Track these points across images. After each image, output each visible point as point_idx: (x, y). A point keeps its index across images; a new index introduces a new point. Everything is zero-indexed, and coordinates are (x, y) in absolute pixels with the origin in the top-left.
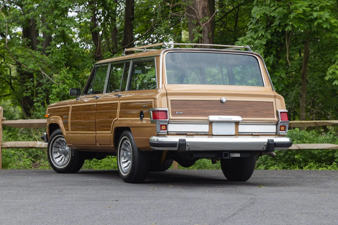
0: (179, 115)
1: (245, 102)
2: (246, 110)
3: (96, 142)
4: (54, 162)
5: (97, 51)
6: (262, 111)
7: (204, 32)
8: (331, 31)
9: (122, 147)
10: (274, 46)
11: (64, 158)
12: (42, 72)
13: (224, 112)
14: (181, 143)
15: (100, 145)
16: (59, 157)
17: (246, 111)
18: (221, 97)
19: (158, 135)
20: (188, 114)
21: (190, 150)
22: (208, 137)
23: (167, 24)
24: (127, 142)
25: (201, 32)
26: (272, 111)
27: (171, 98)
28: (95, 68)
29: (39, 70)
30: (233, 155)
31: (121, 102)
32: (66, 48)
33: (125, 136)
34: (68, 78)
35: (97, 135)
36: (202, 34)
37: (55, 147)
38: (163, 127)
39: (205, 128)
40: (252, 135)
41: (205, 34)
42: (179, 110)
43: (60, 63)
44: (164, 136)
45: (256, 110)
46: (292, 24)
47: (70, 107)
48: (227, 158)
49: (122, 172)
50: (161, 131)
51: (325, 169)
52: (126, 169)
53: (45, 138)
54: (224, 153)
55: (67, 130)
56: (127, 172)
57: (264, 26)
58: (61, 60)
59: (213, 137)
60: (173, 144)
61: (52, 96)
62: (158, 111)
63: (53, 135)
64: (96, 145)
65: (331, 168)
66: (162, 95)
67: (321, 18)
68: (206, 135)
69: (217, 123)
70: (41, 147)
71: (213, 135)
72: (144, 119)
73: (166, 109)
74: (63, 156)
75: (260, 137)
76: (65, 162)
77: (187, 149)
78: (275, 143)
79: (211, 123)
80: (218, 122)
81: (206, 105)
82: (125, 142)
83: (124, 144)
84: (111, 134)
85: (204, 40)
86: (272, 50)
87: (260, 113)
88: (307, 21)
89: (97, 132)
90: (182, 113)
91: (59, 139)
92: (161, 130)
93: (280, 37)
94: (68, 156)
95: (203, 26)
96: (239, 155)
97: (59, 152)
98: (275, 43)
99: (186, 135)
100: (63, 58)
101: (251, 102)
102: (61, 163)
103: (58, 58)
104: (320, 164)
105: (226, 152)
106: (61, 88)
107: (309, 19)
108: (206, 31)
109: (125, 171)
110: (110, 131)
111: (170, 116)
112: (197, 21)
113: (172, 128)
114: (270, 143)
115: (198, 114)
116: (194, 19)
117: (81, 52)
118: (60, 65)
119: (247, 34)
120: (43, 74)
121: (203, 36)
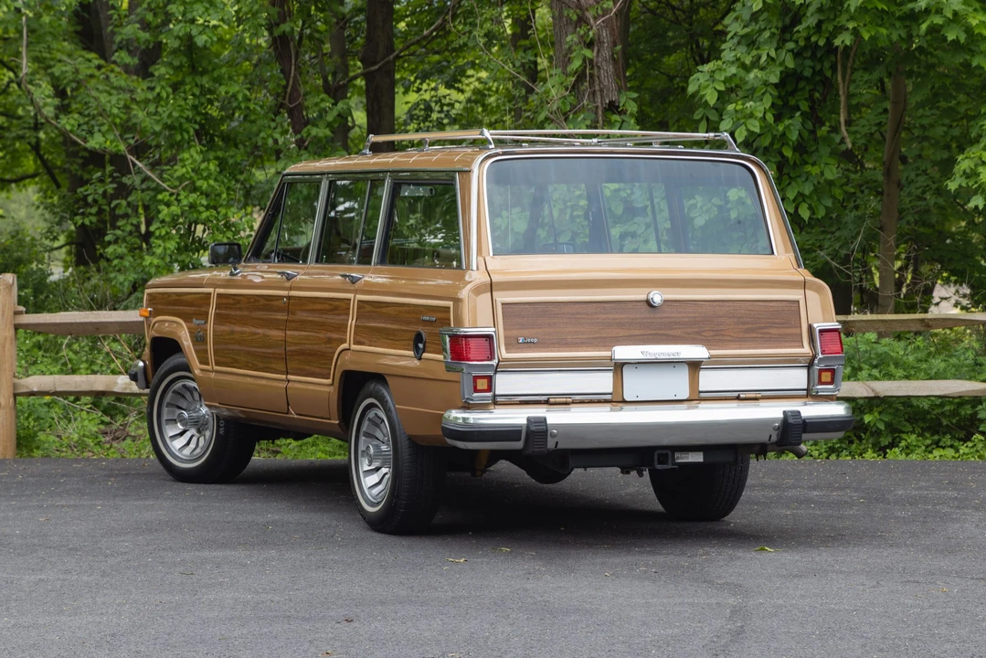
0: (528, 345)
1: (718, 303)
2: (721, 328)
3: (288, 405)
4: (166, 449)
5: (289, 90)
6: (765, 328)
7: (601, 43)
8: (970, 50)
9: (364, 428)
10: (803, 89)
11: (194, 440)
12: (129, 157)
13: (657, 334)
14: (533, 428)
15: (300, 415)
16: (182, 434)
17: (721, 331)
18: (647, 290)
19: (467, 407)
20: (553, 343)
21: (558, 447)
22: (612, 410)
23: (493, 21)
24: (376, 414)
25: (590, 45)
26: (796, 327)
27: (502, 297)
28: (284, 184)
29: (119, 150)
30: (682, 458)
31: (360, 297)
32: (197, 85)
33: (370, 396)
34: (205, 174)
35: (290, 385)
36: (593, 51)
37: (169, 405)
38: (482, 384)
39: (602, 382)
40: (738, 397)
41: (602, 51)
42: (526, 332)
43: (181, 129)
44: (482, 407)
45: (750, 326)
46: (854, 28)
47: (210, 294)
48: (665, 467)
49: (366, 501)
50: (475, 394)
51: (950, 452)
52: (375, 491)
53: (141, 377)
54: (656, 453)
55: (204, 361)
56: (379, 503)
57: (773, 30)
58: (183, 121)
59: (626, 407)
60: (510, 433)
61: (158, 228)
62: (467, 337)
63: (162, 372)
64: (287, 413)
65: (967, 451)
66: (478, 290)
67: (939, 11)
68: (606, 401)
69: (637, 365)
70: (128, 391)
71: (624, 402)
72: (425, 355)
73: (490, 331)
74: (193, 431)
75: (762, 403)
76: (198, 450)
77: (551, 444)
78: (804, 421)
79: (619, 367)
80: (638, 363)
81: (605, 316)
82: (371, 414)
83: (369, 419)
84: (331, 389)
85: (599, 67)
86: (798, 98)
87: (761, 333)
88: (901, 18)
89: (290, 377)
90: (535, 340)
91: (181, 384)
92: (476, 390)
93: (821, 60)
94: (208, 433)
95: (596, 27)
96: (702, 457)
97: (183, 421)
98: (807, 79)
99: (547, 402)
100: (190, 114)
101: (736, 304)
102: (187, 451)
103: (175, 114)
104: (936, 437)
105: (664, 452)
106: (185, 202)
107: (905, 13)
108: (605, 40)
109: (374, 498)
110: (328, 378)
111: (503, 353)
112: (578, 11)
113: (506, 384)
114: (791, 421)
115: (582, 343)
116: (569, 7)
117: (240, 97)
118: (182, 134)
119: (724, 50)
120: (132, 161)
121: (597, 56)
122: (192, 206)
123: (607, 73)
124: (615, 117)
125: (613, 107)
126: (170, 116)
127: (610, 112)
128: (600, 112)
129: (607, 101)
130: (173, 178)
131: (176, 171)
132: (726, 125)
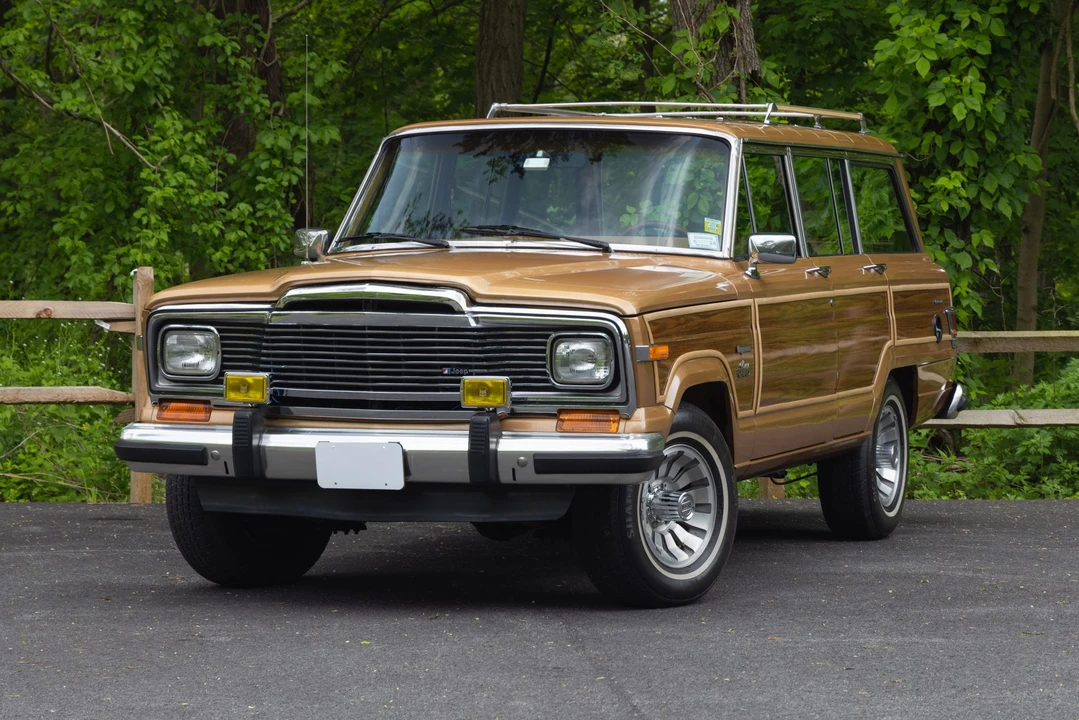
12: (105, 124)
29: (94, 115)
36: (735, 7)
58: (158, 80)
61: (144, 215)
106: (173, 183)
117: (228, 51)
118: (156, 95)
119: (890, 15)
121: (740, 16)
122: (181, 187)
123: (747, 39)
124: (758, 90)
125: (755, 79)
126: (146, 74)
127: (751, 84)
128: (743, 85)
129: (750, 71)
130: (153, 151)
131: (156, 142)
132: (935, 101)
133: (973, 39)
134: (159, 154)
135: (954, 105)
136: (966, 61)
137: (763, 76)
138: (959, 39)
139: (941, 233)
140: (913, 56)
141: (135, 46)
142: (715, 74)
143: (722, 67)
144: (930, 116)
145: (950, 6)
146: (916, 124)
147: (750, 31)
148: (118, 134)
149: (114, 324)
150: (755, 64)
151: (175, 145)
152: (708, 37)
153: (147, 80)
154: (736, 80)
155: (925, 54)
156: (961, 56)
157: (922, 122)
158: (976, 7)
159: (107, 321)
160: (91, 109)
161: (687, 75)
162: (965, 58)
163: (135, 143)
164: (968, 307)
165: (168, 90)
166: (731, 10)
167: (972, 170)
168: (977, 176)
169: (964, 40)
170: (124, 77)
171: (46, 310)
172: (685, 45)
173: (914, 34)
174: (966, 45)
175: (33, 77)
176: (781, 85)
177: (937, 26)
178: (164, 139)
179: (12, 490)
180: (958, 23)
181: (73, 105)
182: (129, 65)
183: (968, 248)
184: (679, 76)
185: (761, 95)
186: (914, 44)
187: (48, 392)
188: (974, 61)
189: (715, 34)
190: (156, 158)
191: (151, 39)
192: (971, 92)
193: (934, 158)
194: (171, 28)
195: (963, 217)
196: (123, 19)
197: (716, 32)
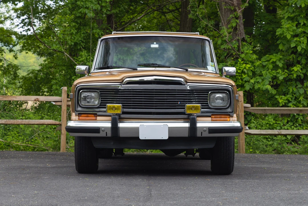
7: (240, 18)
12: (65, 53)
25: (237, 18)
29: (62, 51)
34: (88, 60)
36: (238, 20)
43: (80, 44)
58: (81, 42)
85: (240, 26)
95: (239, 13)
100: (82, 39)
112: (233, 7)
116: (230, 5)
118: (80, 46)
120: (66, 54)
121: (239, 22)
123: (242, 28)
124: (244, 43)
125: (243, 40)
126: (77, 40)
127: (243, 41)
128: (240, 41)
129: (242, 38)
130: (79, 61)
131: (80, 59)
132: (293, 45)
133: (305, 28)
134: (81, 62)
135: (298, 46)
136: (303, 35)
137: (246, 39)
138: (301, 28)
139: (296, 82)
140: (286, 33)
141: (74, 33)
142: (232, 38)
143: (234, 36)
144: (292, 50)
145: (298, 19)
146: (289, 52)
147: (242, 26)
148: (68, 56)
149: (56, 103)
150: (244, 36)
151: (84, 59)
152: (231, 28)
153: (77, 41)
154: (238, 40)
155: (290, 33)
156: (302, 33)
157: (290, 52)
158: (305, 19)
159: (54, 102)
160: (61, 49)
161: (224, 39)
162: (302, 34)
163: (74, 59)
164: (303, 103)
165: (83, 45)
166: (237, 20)
167: (304, 65)
168: (306, 66)
169: (302, 29)
170: (72, 41)
171: (37, 99)
172: (224, 31)
173: (286, 27)
174: (303, 30)
175: (44, 40)
176: (251, 41)
177: (295, 25)
178: (82, 57)
179: (30, 150)
180: (300, 24)
181: (55, 48)
182: (73, 38)
183: (303, 87)
184: (222, 39)
185: (245, 45)
186: (286, 30)
187: (38, 121)
188: (305, 34)
189: (232, 27)
190: (79, 63)
191: (79, 31)
192: (303, 43)
193: (293, 61)
194: (85, 27)
195: (302, 78)
196: (72, 25)
197: (232, 26)
